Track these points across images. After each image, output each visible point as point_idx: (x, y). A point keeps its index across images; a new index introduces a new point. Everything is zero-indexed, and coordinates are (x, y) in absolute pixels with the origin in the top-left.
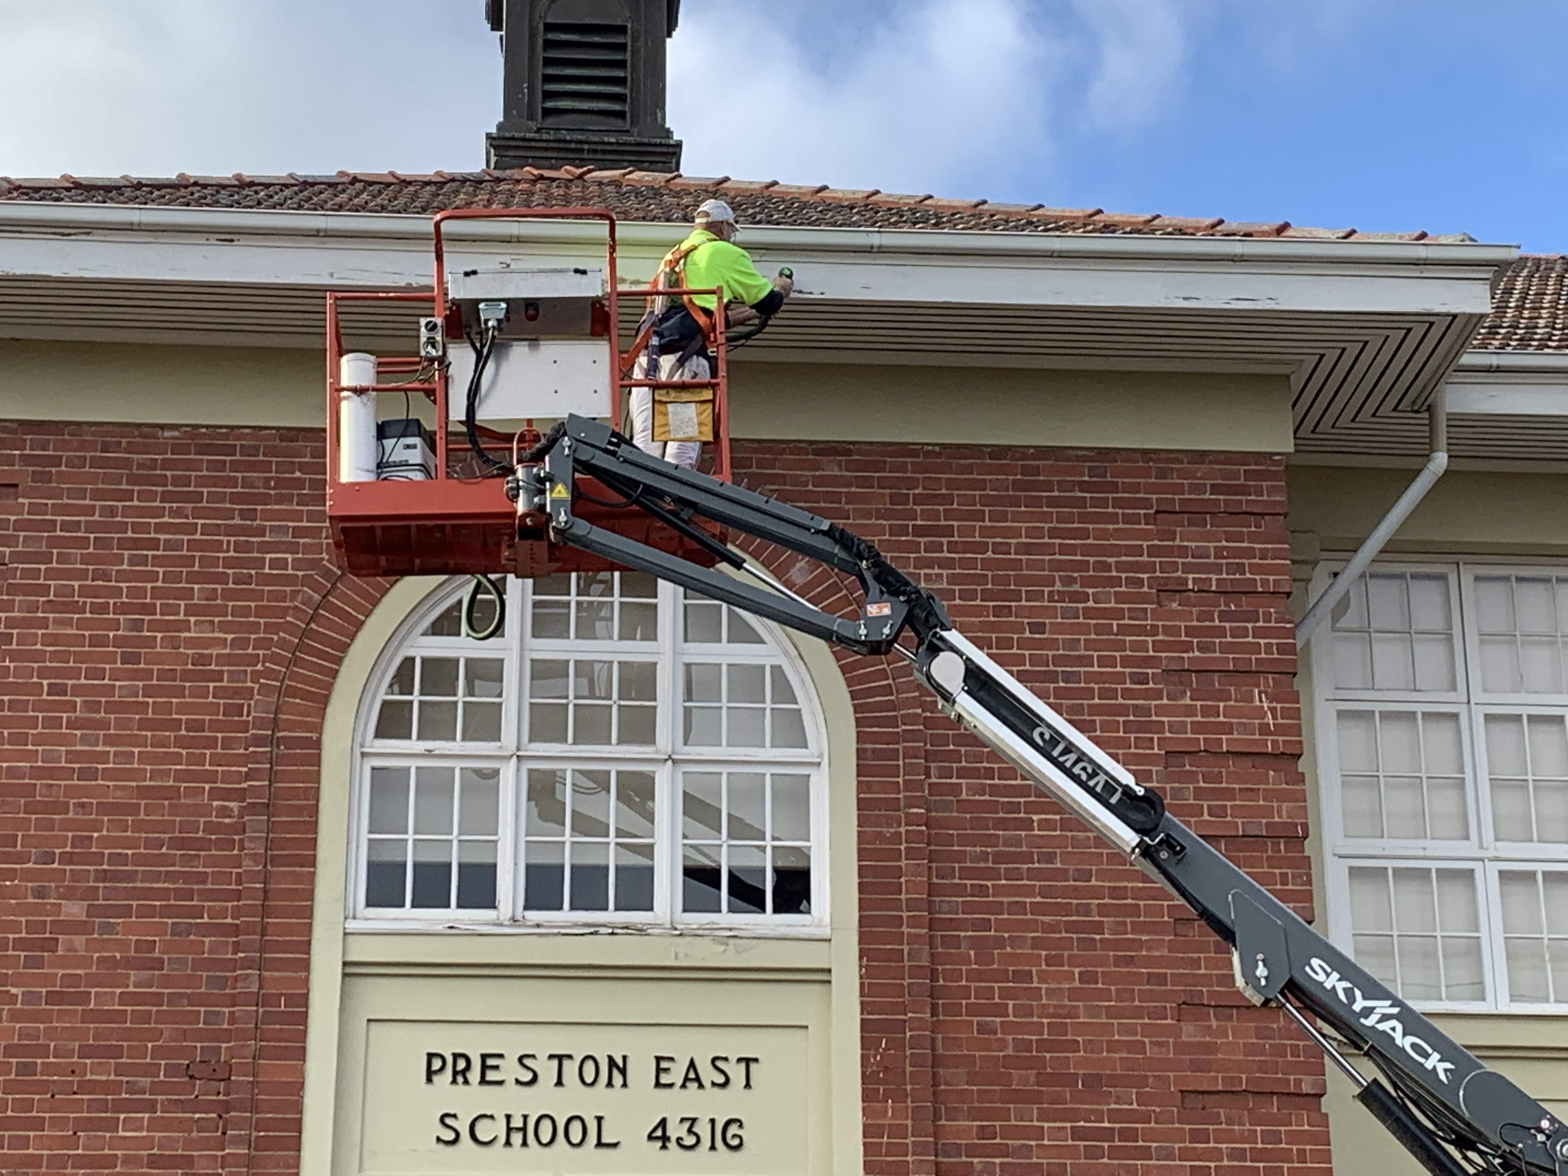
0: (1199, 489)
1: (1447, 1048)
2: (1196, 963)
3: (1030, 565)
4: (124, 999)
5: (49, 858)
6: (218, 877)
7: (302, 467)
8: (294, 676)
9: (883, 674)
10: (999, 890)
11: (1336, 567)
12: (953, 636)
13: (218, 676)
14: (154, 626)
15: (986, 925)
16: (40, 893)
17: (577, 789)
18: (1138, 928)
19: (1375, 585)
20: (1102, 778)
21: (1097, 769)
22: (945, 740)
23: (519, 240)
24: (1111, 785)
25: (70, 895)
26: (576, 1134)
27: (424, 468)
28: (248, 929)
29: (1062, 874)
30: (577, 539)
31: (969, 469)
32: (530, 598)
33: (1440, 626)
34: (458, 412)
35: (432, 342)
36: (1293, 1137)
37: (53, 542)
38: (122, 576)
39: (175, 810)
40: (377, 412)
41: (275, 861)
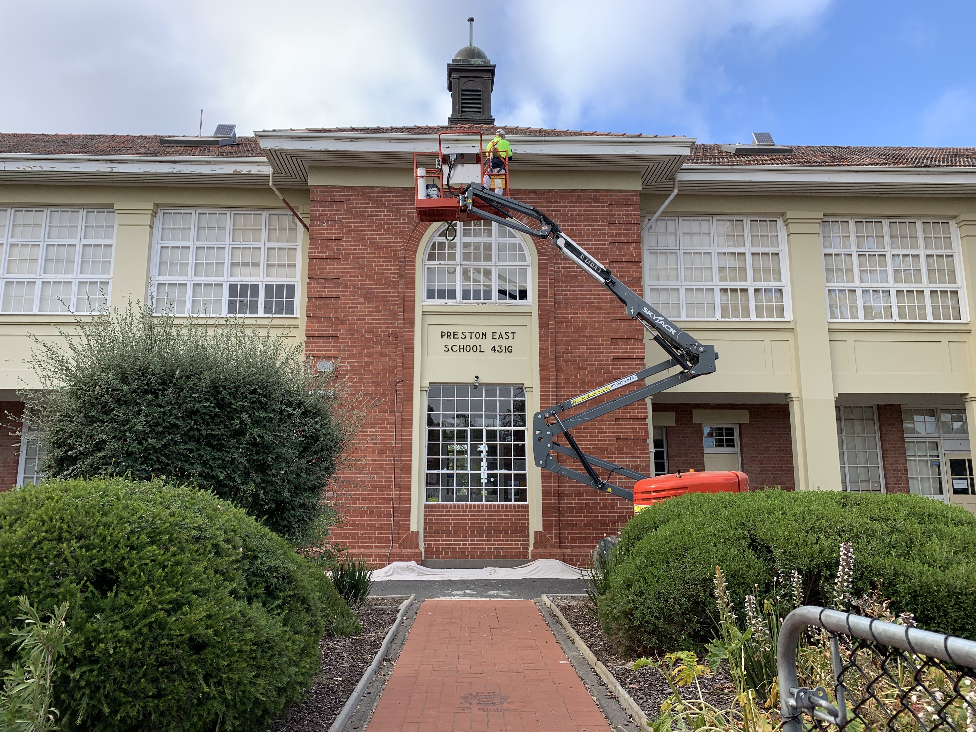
0: (618, 199)
1: (675, 328)
2: (615, 310)
3: (579, 218)
4: (374, 319)
5: (355, 288)
6: (393, 292)
7: (409, 197)
8: (409, 246)
9: (544, 245)
10: (570, 294)
11: (650, 218)
12: (562, 234)
13: (391, 246)
14: (376, 235)
15: (567, 302)
16: (354, 296)
17: (474, 273)
18: (602, 302)
19: (659, 222)
20: (596, 267)
21: (595, 265)
22: (558, 260)
23: (459, 140)
24: (599, 268)
25: (360, 296)
26: (475, 349)
27: (438, 195)
28: (400, 304)
29: (585, 290)
30: (474, 212)
31: (565, 195)
32: (462, 228)
33: (674, 231)
34: (445, 182)
35: (439, 164)
36: (637, 348)
37: (352, 215)
38: (368, 223)
39: (383, 277)
40: (426, 182)
41: (406, 289)
